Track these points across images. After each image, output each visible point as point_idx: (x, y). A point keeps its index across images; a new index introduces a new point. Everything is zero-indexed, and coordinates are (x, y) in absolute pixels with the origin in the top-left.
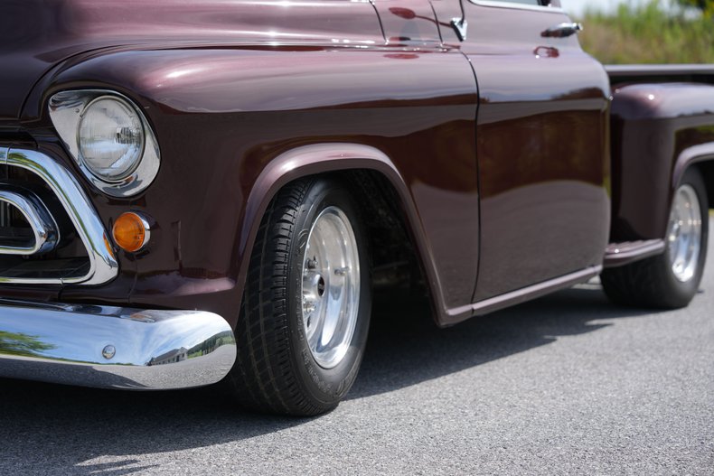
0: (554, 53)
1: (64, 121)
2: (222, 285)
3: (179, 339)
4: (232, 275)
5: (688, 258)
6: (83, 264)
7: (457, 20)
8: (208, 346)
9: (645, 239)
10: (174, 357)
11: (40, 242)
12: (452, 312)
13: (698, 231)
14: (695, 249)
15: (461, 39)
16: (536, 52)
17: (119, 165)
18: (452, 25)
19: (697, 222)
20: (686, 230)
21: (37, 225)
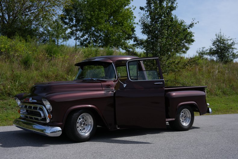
1: (44, 102)
2: (61, 123)
4: (62, 122)
11: (42, 117)
14: (190, 120)
19: (190, 115)
20: (188, 117)
21: (42, 115)
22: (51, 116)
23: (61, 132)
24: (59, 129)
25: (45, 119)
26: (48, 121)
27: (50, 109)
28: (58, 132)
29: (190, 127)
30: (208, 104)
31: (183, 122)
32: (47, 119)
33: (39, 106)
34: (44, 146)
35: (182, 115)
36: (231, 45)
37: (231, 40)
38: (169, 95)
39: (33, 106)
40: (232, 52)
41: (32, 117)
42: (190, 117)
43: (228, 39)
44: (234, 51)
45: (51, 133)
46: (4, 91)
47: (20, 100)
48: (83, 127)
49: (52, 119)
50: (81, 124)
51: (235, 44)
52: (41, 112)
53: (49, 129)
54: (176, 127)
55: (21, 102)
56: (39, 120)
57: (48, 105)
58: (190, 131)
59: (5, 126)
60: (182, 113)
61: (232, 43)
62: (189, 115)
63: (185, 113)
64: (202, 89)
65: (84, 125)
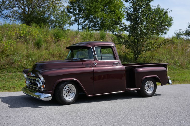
1: (40, 76)
2: (51, 91)
4: (52, 91)
11: (39, 87)
12: (90, 95)
14: (153, 89)
19: (154, 86)
20: (152, 87)
21: (39, 85)
22: (44, 86)
23: (51, 98)
24: (50, 95)
25: (40, 88)
26: (42, 89)
27: (43, 81)
28: (49, 98)
29: (154, 94)
30: (169, 77)
31: (148, 90)
32: (42, 88)
33: (37, 79)
34: (39, 107)
35: (147, 85)
38: (137, 70)
39: (33, 78)
41: (33, 87)
42: (154, 87)
45: (44, 98)
46: (21, 65)
47: (26, 74)
48: (68, 94)
49: (45, 88)
50: (67, 92)
52: (38, 83)
53: (43, 96)
54: (142, 94)
55: (27, 75)
56: (37, 89)
57: (42, 79)
58: (153, 97)
59: (18, 91)
60: (147, 83)
62: (152, 85)
63: (149, 84)
64: (164, 66)
65: (69, 93)
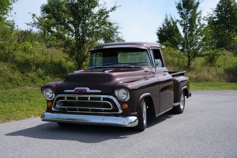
0: (165, 75)
1: (116, 93)
2: (136, 113)
3: (132, 120)
5: (182, 105)
6: (118, 111)
7: (155, 72)
8: (134, 122)
9: (177, 102)
10: (131, 123)
11: (112, 108)
12: (157, 115)
13: (183, 100)
14: (183, 103)
15: (155, 74)
16: (163, 75)
17: (124, 98)
18: (154, 72)
22: (127, 106)
24: (135, 118)
26: (120, 111)
32: (120, 109)
33: (102, 96)
36: (115, 29)
37: (117, 23)
40: (117, 36)
43: (114, 22)
44: (118, 35)
49: (127, 109)
51: (118, 28)
52: (109, 102)
61: (117, 27)
